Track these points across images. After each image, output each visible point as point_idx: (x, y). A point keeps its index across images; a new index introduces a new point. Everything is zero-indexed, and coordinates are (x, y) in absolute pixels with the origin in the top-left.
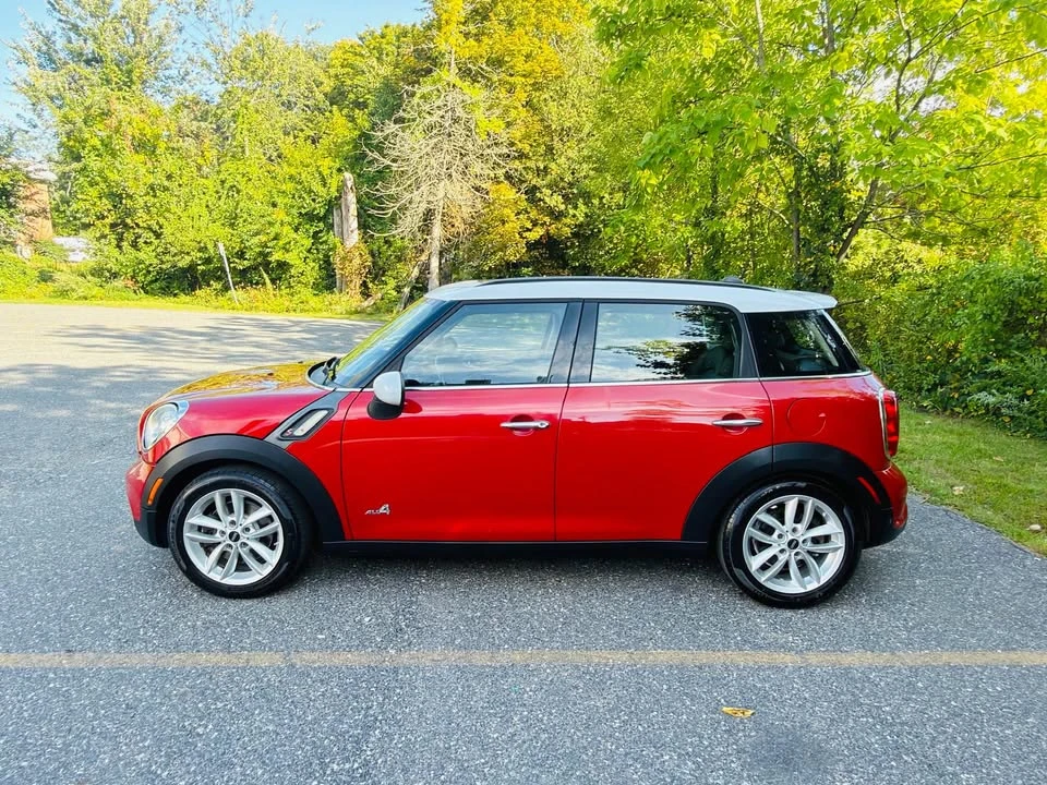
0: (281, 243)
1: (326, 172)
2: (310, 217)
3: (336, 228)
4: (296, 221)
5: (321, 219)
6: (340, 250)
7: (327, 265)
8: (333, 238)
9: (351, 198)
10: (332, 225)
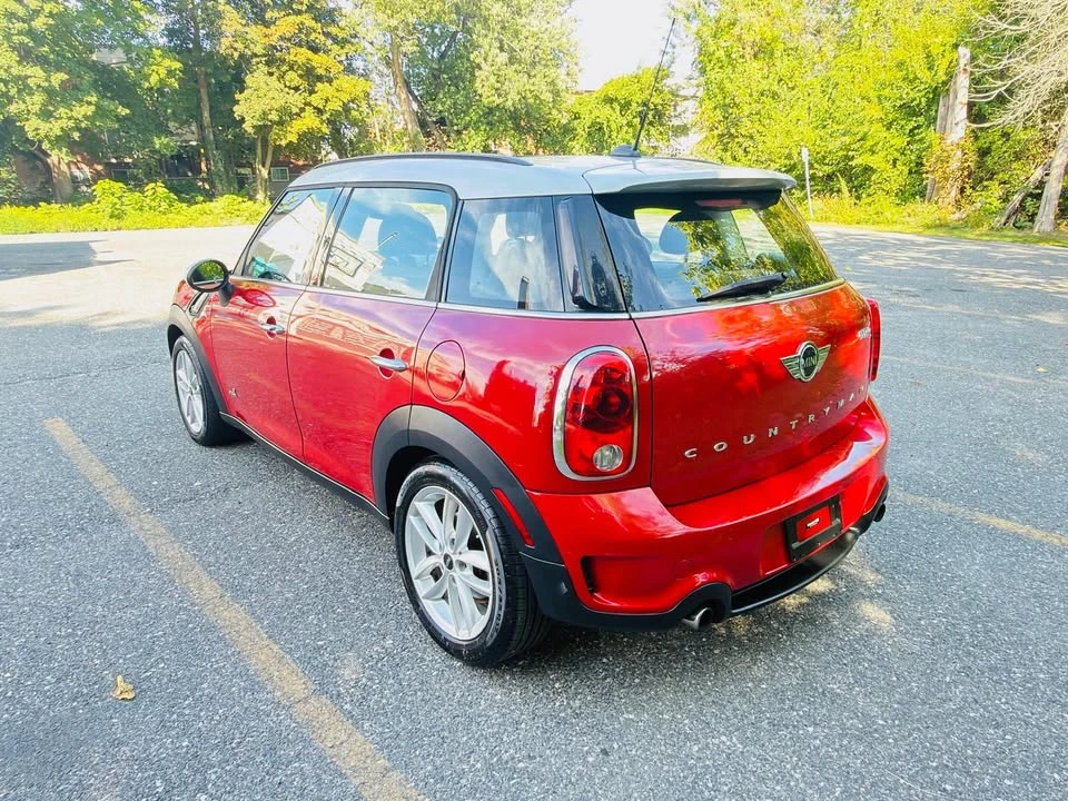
0: (869, 143)
1: (935, 51)
2: (909, 110)
3: (938, 122)
4: (891, 116)
5: (922, 111)
6: (937, 150)
7: (917, 169)
8: (931, 135)
9: (963, 82)
10: (935, 119)
